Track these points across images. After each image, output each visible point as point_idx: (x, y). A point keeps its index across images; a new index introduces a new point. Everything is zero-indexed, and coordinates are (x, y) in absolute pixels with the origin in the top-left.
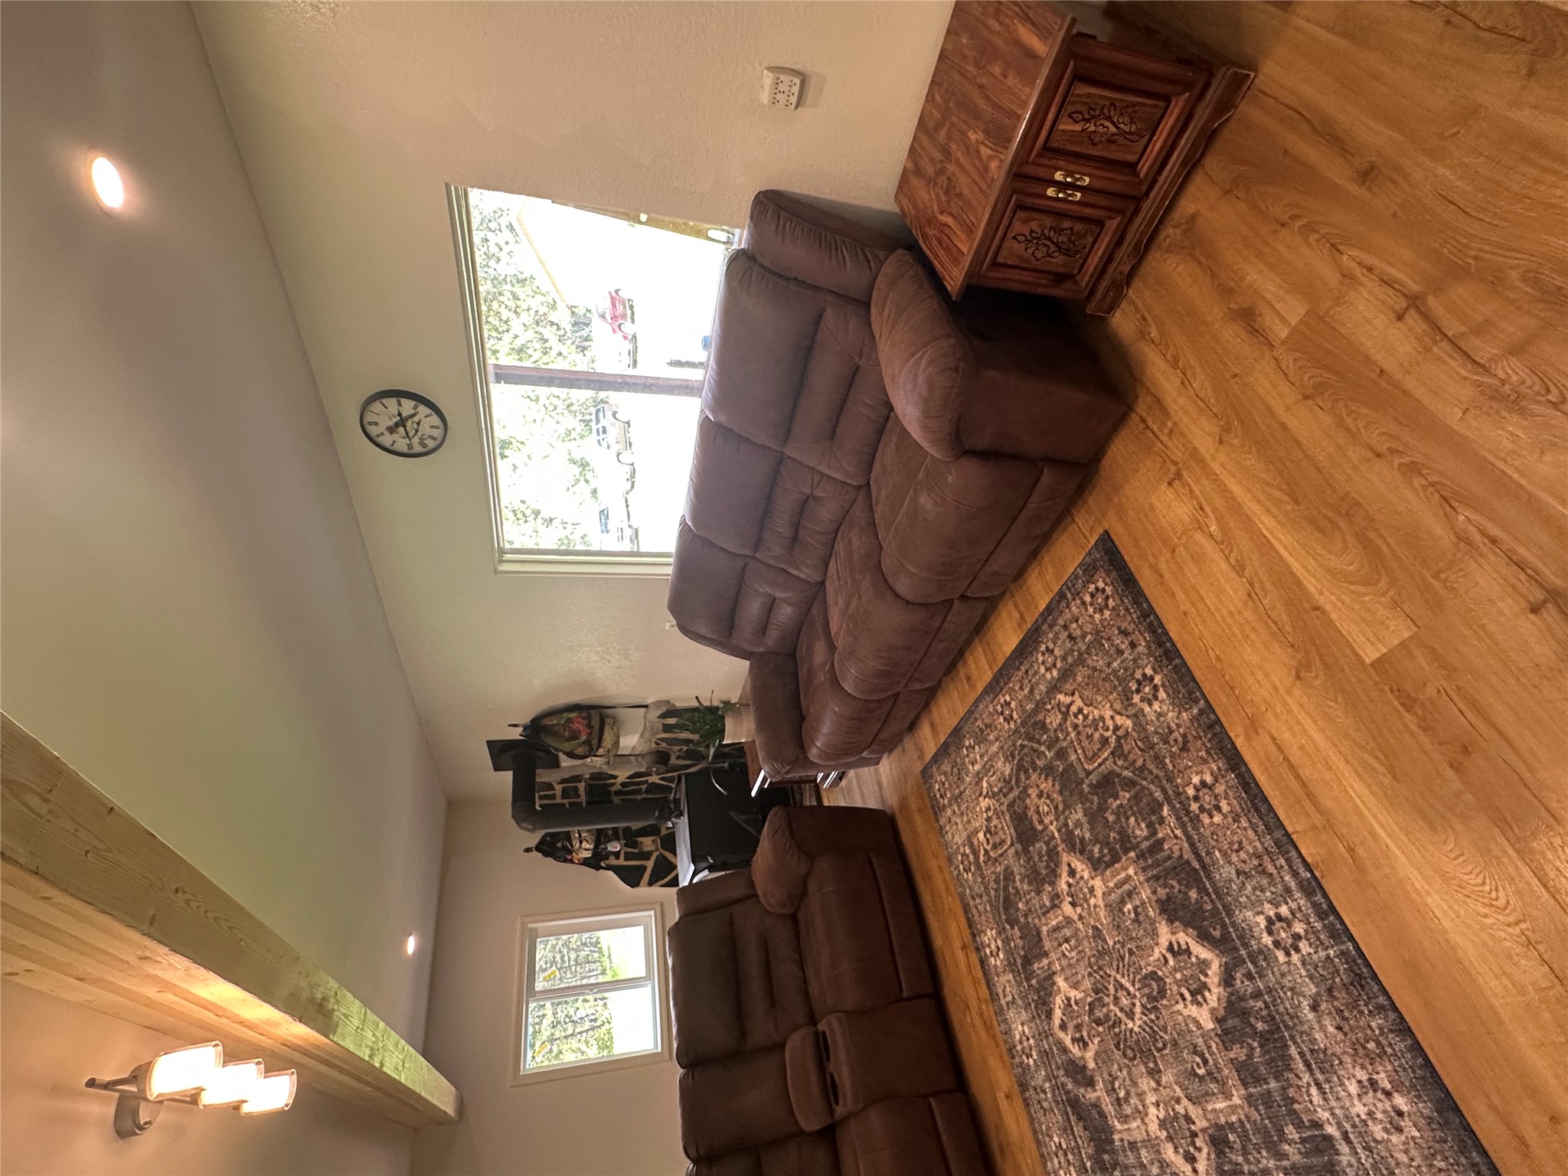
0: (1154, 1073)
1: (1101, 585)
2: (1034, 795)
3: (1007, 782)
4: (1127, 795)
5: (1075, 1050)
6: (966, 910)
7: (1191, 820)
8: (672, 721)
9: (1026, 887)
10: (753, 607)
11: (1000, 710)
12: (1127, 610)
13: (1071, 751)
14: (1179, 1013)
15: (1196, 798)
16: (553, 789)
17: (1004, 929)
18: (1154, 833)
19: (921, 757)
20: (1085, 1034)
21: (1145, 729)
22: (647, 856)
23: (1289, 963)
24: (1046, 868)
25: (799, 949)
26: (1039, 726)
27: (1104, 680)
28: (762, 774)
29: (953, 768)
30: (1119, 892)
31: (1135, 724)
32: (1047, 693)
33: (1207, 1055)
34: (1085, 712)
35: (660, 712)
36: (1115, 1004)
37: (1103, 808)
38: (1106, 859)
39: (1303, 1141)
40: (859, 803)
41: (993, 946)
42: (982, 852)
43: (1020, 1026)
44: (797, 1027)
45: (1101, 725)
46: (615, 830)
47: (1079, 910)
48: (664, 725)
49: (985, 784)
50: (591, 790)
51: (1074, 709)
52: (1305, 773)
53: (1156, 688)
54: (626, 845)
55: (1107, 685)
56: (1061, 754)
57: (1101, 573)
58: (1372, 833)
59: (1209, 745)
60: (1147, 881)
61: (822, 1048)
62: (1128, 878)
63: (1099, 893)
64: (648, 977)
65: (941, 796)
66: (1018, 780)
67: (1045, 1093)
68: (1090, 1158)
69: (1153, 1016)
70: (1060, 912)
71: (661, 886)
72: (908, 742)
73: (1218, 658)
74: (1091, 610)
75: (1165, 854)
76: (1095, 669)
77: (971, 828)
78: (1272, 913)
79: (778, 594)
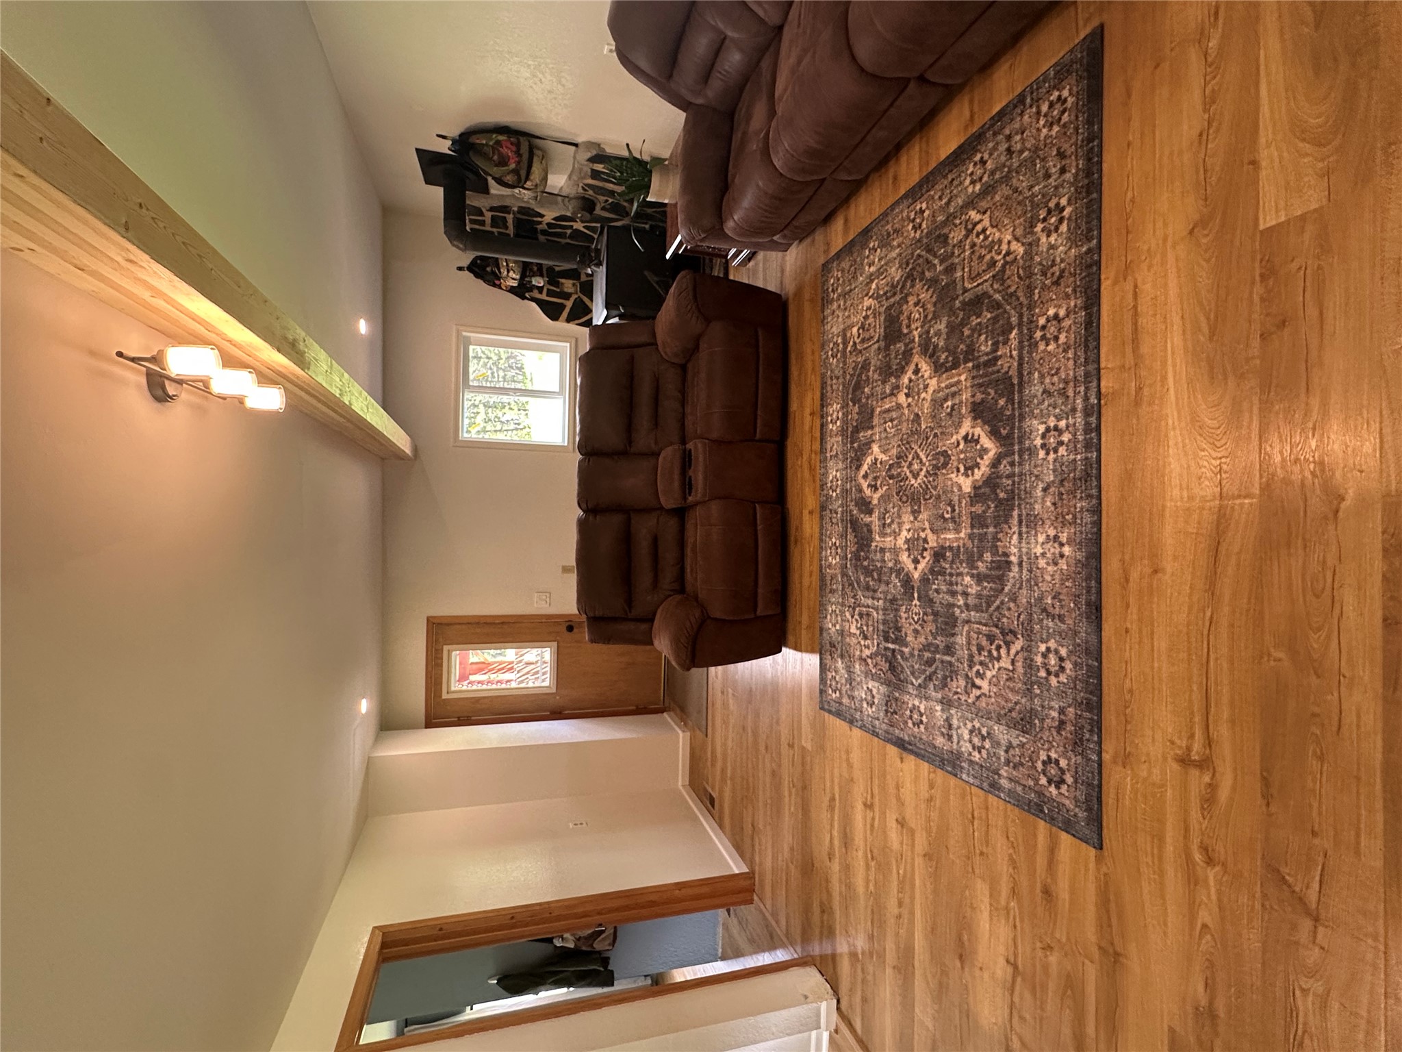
0: (915, 513)
1: (1065, 93)
2: (911, 303)
3: (893, 287)
4: (989, 316)
5: (868, 492)
6: (823, 385)
7: (1030, 346)
8: (599, 167)
9: (876, 376)
10: (700, 44)
11: (912, 217)
12: (1077, 129)
13: (959, 268)
14: (951, 479)
15: (1044, 328)
16: (482, 214)
17: (848, 404)
18: (996, 351)
19: (826, 251)
20: (879, 483)
21: (1032, 258)
22: (567, 296)
23: (1044, 459)
24: (898, 364)
25: (683, 392)
26: (942, 239)
27: (1019, 203)
28: (679, 238)
29: (851, 266)
30: (947, 391)
31: (1025, 253)
32: (962, 207)
33: (956, 507)
34: (988, 233)
35: (589, 155)
36: (908, 467)
37: (963, 324)
38: (948, 365)
39: (992, 562)
40: (760, 284)
41: (834, 416)
42: (851, 343)
43: (835, 472)
44: (671, 444)
45: (996, 248)
46: (540, 266)
47: (910, 400)
48: (593, 170)
49: (874, 286)
50: (518, 223)
51: (979, 228)
52: (1142, 321)
53: (1061, 220)
54: (549, 283)
55: (1019, 208)
56: (950, 270)
57: (1073, 79)
58: (1164, 379)
59: (1078, 283)
60: (972, 387)
61: (686, 460)
62: (959, 382)
63: (930, 390)
64: (561, 392)
65: (833, 291)
66: (903, 287)
67: (837, 513)
68: (851, 553)
69: (931, 479)
70: (895, 399)
71: (578, 324)
72: (819, 236)
73: (1133, 201)
74: (1042, 122)
75: (995, 368)
76: (1016, 190)
77: (849, 322)
78: (1052, 425)
79: (729, 33)
